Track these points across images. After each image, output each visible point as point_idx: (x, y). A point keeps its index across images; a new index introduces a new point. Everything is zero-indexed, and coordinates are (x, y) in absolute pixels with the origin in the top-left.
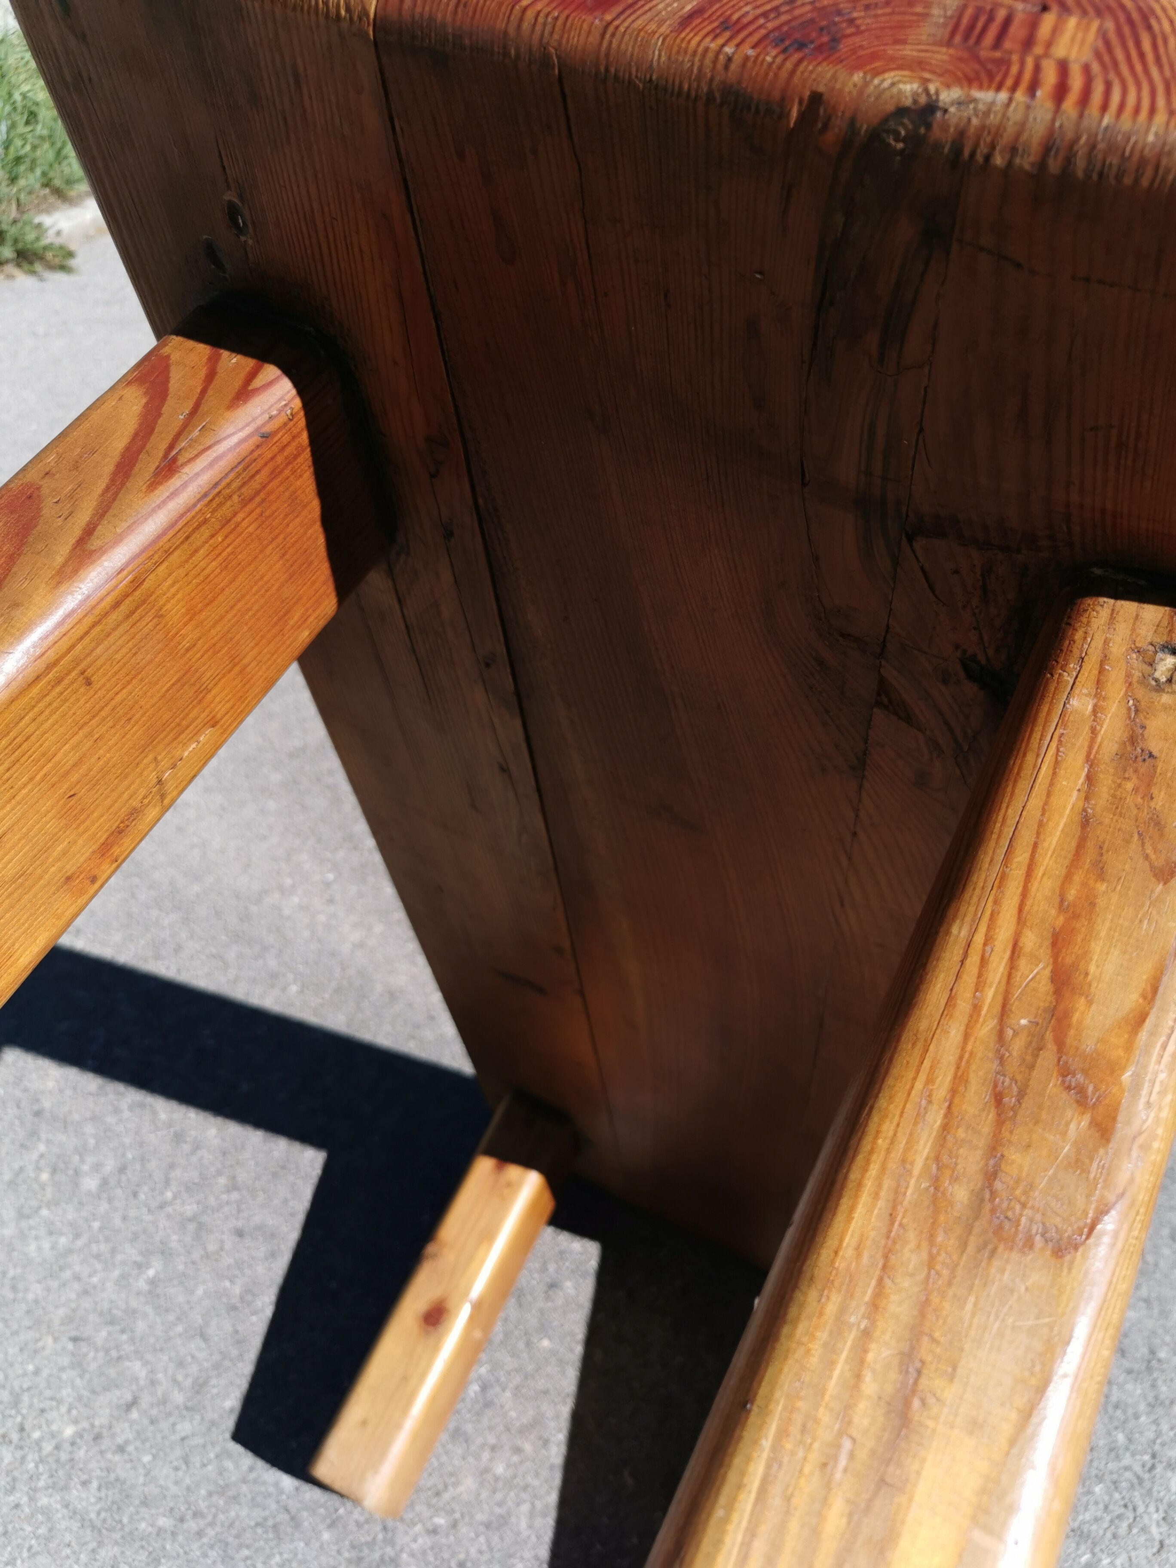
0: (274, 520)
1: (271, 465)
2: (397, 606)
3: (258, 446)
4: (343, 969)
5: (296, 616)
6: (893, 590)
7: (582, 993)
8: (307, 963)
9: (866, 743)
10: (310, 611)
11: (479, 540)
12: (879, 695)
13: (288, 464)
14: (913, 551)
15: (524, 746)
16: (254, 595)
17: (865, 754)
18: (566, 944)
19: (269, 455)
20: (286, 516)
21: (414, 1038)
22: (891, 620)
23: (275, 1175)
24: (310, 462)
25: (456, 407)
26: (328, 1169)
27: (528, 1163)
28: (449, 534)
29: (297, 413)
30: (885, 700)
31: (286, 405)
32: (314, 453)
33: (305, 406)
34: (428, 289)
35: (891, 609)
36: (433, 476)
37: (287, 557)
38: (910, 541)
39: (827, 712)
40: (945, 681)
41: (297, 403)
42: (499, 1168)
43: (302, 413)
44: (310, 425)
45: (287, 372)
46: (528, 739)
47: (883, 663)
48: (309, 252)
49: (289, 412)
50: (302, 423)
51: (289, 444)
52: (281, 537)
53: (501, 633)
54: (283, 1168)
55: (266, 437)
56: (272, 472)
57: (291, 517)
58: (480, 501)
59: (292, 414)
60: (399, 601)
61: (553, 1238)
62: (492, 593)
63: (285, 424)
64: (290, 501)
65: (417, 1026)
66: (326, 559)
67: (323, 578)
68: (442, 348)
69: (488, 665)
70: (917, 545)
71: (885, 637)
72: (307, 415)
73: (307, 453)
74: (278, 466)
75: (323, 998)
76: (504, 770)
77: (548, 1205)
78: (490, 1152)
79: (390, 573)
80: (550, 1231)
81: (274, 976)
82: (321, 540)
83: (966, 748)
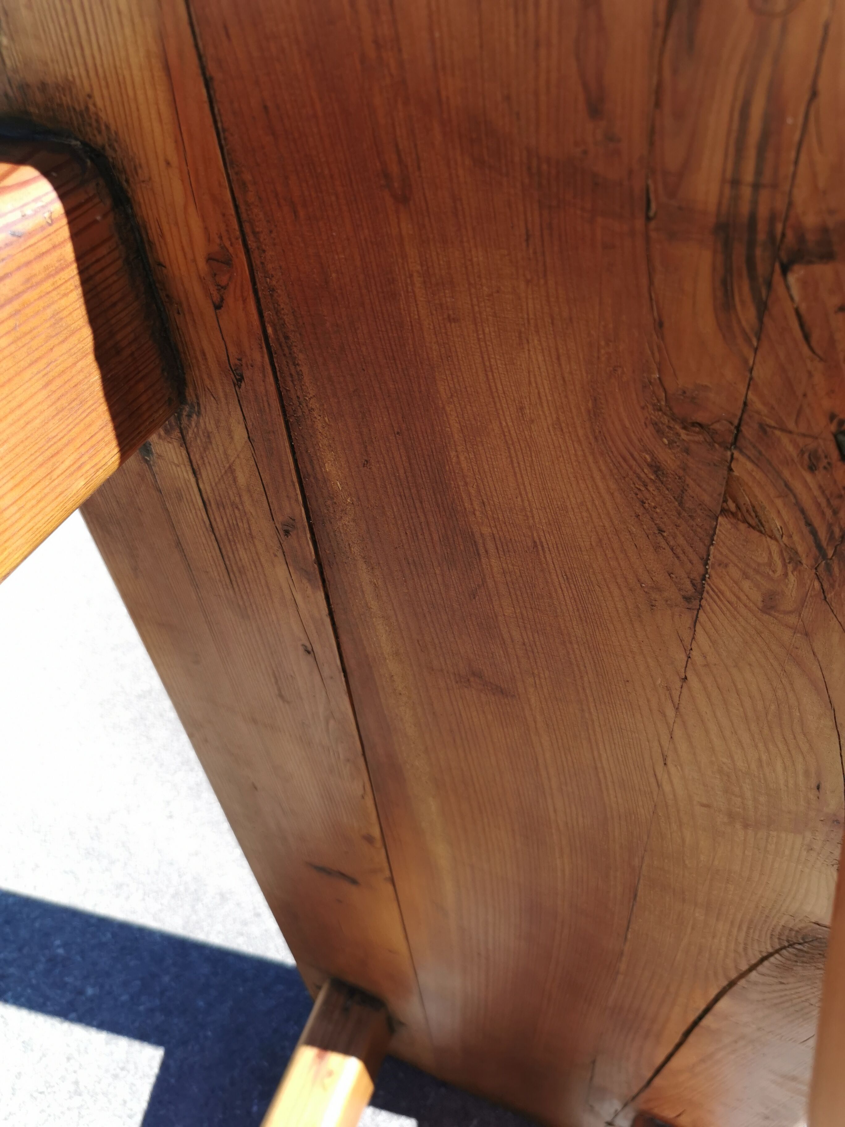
0: (32, 339)
1: (25, 272)
2: (193, 480)
3: (7, 245)
4: (180, 876)
5: (68, 459)
6: (756, 350)
7: (392, 880)
8: (148, 873)
9: (706, 564)
10: (85, 458)
11: (271, 379)
12: (725, 501)
13: (49, 276)
14: (788, 288)
15: (328, 621)
16: (11, 425)
17: (704, 578)
18: (376, 832)
19: (23, 258)
20: (49, 338)
21: (242, 934)
22: (750, 393)
23: (116, 1076)
24: (76, 281)
25: (236, 207)
26: (165, 1066)
27: (347, 1051)
28: (239, 380)
29: (58, 219)
30: (732, 506)
31: (43, 207)
32: (81, 271)
33: (68, 212)
34: (196, 46)
35: (751, 379)
36: (218, 307)
37: (53, 387)
38: (785, 270)
39: (661, 531)
40: (812, 468)
41: (58, 207)
42: (320, 1057)
43: (64, 221)
44: (75, 236)
45: (46, 173)
46: (331, 614)
47: (736, 454)
48: (66, 35)
49: (47, 215)
50: (65, 232)
51: (48, 252)
52: (44, 361)
53: (299, 492)
54: (123, 1069)
55: (18, 236)
56: (28, 280)
57: (55, 341)
58: (270, 330)
59: (50, 217)
60: (194, 473)
61: (373, 1120)
62: (287, 444)
63: (42, 228)
64: (53, 321)
65: (245, 923)
66: (102, 400)
67: (100, 423)
68: (217, 128)
69: (287, 533)
70: (792, 279)
71: (741, 419)
72: (71, 223)
73: (73, 270)
74: (35, 275)
75: (162, 904)
76: (309, 652)
77: (368, 1087)
78: (311, 1042)
79: (184, 441)
80: (370, 1111)
81: (119, 886)
82: (96, 377)
83: (830, 553)
